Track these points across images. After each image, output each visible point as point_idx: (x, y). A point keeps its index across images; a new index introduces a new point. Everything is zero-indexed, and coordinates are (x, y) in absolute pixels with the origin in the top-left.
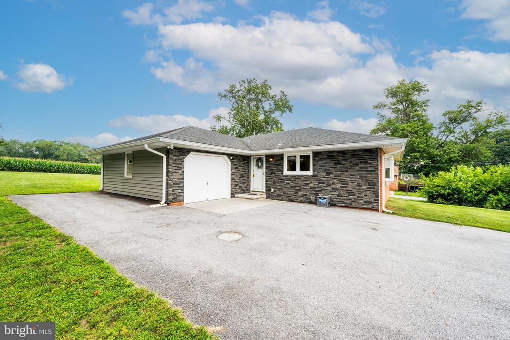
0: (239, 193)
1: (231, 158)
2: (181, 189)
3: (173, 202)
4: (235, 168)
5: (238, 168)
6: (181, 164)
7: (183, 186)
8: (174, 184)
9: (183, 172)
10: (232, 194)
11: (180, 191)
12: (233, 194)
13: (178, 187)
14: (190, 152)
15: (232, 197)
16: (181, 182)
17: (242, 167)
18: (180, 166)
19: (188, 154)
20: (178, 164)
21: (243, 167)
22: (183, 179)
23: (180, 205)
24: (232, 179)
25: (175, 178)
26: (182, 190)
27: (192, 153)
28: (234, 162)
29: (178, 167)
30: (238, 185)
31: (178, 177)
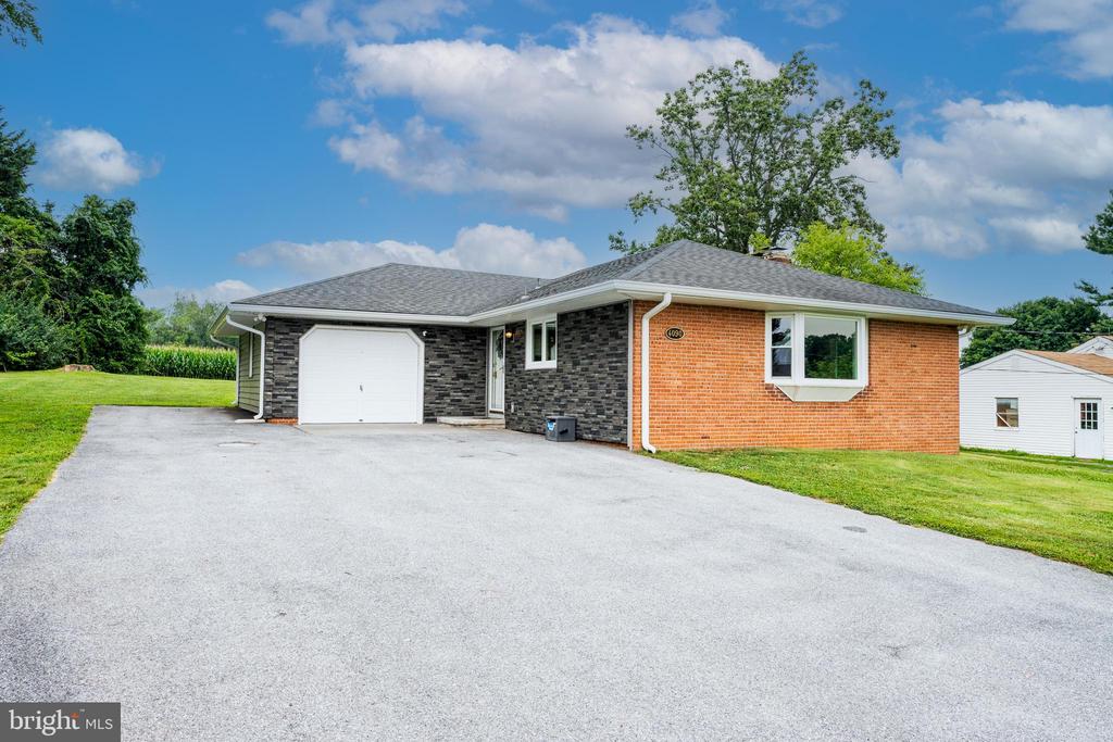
0: (449, 414)
1: (424, 333)
2: (293, 396)
3: (274, 417)
4: (439, 356)
5: (447, 356)
6: (292, 348)
7: (296, 390)
8: (277, 384)
9: (297, 363)
10: (425, 415)
11: (290, 398)
12: (432, 414)
13: (286, 390)
14: (313, 325)
15: (426, 421)
16: (293, 382)
17: (461, 353)
18: (289, 351)
19: (309, 328)
20: (287, 347)
21: (467, 353)
22: (296, 375)
23: (291, 424)
24: (428, 382)
25: (280, 374)
26: (295, 397)
27: (317, 326)
28: (434, 342)
29: (285, 354)
30: (448, 395)
31: (284, 372)
